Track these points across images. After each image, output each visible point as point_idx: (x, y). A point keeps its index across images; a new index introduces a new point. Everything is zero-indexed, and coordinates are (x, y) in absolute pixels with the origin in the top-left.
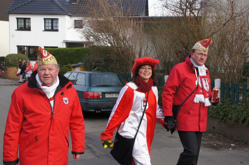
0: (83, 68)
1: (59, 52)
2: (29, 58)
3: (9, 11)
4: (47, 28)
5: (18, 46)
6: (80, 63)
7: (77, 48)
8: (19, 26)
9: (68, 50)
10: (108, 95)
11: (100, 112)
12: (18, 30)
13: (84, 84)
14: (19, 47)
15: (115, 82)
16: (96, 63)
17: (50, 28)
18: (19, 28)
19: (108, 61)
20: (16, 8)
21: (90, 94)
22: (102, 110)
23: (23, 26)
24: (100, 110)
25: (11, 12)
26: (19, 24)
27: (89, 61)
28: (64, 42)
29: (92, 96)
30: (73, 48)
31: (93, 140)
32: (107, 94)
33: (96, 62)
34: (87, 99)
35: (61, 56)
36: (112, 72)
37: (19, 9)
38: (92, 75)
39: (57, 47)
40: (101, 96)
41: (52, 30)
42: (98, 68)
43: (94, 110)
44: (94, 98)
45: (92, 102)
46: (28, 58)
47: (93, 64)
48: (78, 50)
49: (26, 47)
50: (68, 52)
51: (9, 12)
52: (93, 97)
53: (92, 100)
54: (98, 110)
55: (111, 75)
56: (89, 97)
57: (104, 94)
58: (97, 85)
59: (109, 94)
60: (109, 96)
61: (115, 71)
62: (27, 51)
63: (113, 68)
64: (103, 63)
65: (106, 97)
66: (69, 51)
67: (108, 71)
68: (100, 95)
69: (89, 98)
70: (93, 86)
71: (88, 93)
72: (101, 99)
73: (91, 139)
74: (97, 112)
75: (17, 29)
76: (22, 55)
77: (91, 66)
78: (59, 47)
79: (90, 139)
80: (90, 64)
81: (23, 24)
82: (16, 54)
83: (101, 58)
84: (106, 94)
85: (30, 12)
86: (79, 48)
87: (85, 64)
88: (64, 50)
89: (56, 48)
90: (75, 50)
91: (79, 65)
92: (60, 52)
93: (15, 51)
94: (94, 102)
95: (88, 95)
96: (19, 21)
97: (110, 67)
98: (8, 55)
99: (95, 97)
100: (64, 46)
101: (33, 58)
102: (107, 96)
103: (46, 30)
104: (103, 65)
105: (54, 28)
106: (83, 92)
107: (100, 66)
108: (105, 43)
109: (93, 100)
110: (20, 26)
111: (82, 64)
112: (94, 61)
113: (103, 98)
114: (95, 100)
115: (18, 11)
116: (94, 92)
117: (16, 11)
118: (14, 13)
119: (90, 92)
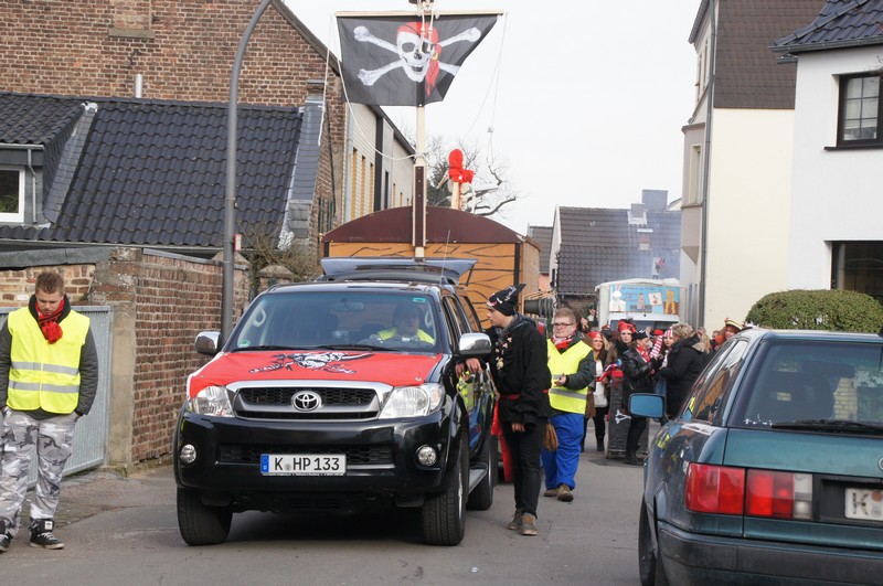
3: (797, 40)
5: (835, 246)
8: (849, 126)
10: (870, 502)
12: (842, 145)
14: (842, 249)
18: (847, 137)
20: (840, 18)
23: (872, 125)
25: (809, 45)
26: (852, 110)
32: (860, 493)
37: (857, 20)
40: (802, 508)
44: (745, 513)
51: (797, 46)
52: (741, 507)
53: (735, 524)
56: (711, 503)
57: (832, 491)
58: (781, 421)
59: (877, 497)
60: (877, 512)
65: (851, 512)
72: (802, 525)
75: (834, 145)
81: (872, 108)
84: (850, 493)
94: (742, 546)
96: (855, 89)
99: (751, 509)
102: (861, 507)
109: (739, 532)
110: (856, 126)
113: (822, 518)
114: (752, 528)
115: (846, 37)
116: (747, 469)
117: (833, 38)
118: (823, 46)
119: (723, 465)
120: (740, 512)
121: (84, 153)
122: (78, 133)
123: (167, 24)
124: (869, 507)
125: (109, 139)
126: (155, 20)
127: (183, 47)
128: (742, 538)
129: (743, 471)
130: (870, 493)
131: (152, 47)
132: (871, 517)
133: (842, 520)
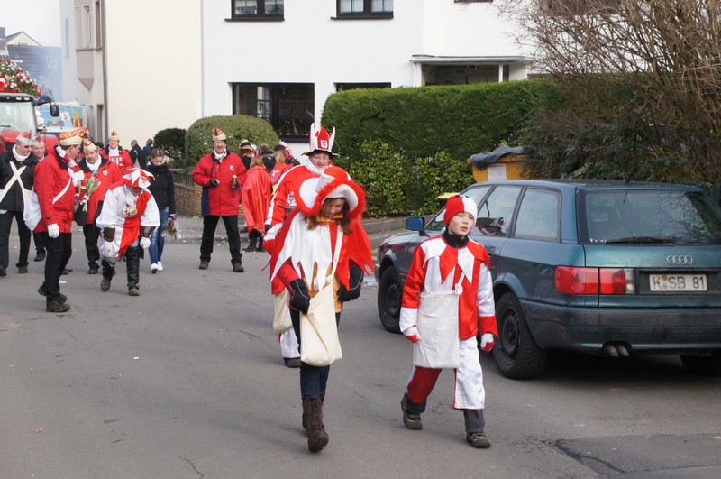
0: (521, 170)
1: (398, 106)
2: (278, 134)
4: (346, 8)
5: (234, 85)
6: (504, 148)
7: (472, 87)
8: (238, 5)
9: (434, 96)
10: (661, 281)
11: (625, 351)
12: (235, 18)
13: (554, 234)
14: (238, 86)
15: (680, 225)
16: (582, 146)
17: (359, 7)
18: (237, 12)
19: (638, 135)
21: (585, 276)
22: (633, 346)
23: (254, 4)
24: (627, 346)
27: (551, 138)
28: (415, 63)
29: (593, 285)
30: (455, 87)
31: (622, 472)
32: (656, 277)
33: (585, 141)
34: (570, 296)
35: (408, 119)
36: (657, 179)
38: (587, 197)
39: (389, 85)
40: (630, 287)
41: (368, 14)
42: (591, 167)
43: (601, 345)
44: (599, 293)
45: (593, 311)
46: (274, 133)
47: (571, 149)
48: (477, 93)
49: (260, 90)
50: (437, 104)
52: (597, 290)
53: (593, 299)
54: (616, 344)
55: (663, 195)
56: (579, 288)
57: (643, 277)
58: (610, 239)
59: (665, 279)
60: (665, 286)
61: (670, 178)
62: (268, 106)
63: (661, 164)
64: (617, 145)
65: (654, 288)
66: (439, 99)
67: (638, 180)
68: (629, 282)
69: (577, 291)
70: (594, 243)
71: (575, 270)
72: (632, 297)
73: (616, 469)
74: (613, 351)
75: (230, 17)
76: (252, 119)
77: (559, 161)
78: (393, 86)
79: (609, 465)
80: (554, 152)
82: (227, 117)
83: (608, 125)
84: (651, 277)
86: (482, 86)
87: (529, 153)
88: (420, 95)
89: (386, 90)
90: (466, 93)
91: (505, 156)
92: (402, 103)
93: (223, 105)
94: (602, 312)
95: (575, 279)
97: (650, 162)
98: (198, 121)
99: (603, 290)
100: (415, 79)
101: (292, 132)
102: (657, 285)
103: (342, 16)
104: (614, 154)
105: (377, 7)
106: (554, 268)
107: (602, 158)
108: (628, 55)
109: (596, 303)
110: (243, 5)
111: (518, 149)
112: (571, 136)
113: (641, 292)
114: (604, 302)
116: (599, 268)
119: (585, 267)
120: (597, 292)
124: (661, 284)
128: (598, 307)
129: (597, 270)
130: (661, 276)
132: (663, 290)
133: (648, 293)
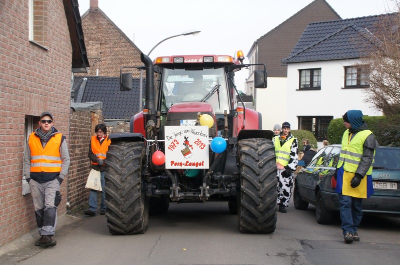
3: (288, 59)
4: (349, 84)
5: (299, 117)
12: (300, 89)
14: (301, 118)
17: (355, 83)
20: (299, 54)
23: (309, 83)
25: (291, 61)
26: (303, 79)
32: (375, 182)
37: (303, 54)
41: (359, 86)
49: (314, 118)
51: (287, 61)
60: (377, 187)
81: (308, 79)
85: (320, 59)
96: (303, 74)
103: (346, 87)
115: (301, 59)
117: (298, 59)
118: (295, 61)
121: (84, 92)
122: (82, 86)
123: (104, 54)
125: (91, 88)
126: (101, 53)
127: (109, 61)
131: (100, 61)
